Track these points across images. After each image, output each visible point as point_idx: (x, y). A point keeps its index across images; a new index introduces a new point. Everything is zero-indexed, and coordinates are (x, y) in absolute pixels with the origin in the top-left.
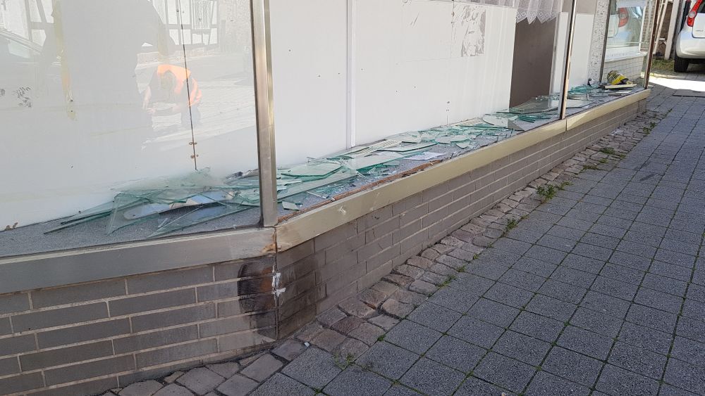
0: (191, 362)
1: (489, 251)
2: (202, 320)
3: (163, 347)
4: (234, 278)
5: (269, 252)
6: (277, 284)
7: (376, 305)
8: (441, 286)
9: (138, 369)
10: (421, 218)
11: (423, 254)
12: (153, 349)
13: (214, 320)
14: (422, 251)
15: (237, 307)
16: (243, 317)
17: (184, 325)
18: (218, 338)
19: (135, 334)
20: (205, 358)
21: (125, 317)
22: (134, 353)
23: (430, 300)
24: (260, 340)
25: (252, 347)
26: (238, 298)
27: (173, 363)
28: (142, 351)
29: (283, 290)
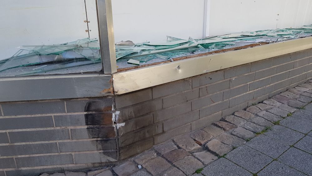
0: (55, 168)
1: (301, 111)
2: (60, 140)
3: (34, 155)
4: (82, 112)
5: (108, 94)
6: (117, 119)
7: (203, 143)
8: (258, 134)
9: (18, 167)
10: (248, 83)
11: (247, 110)
12: (27, 156)
13: (68, 141)
14: (248, 107)
15: (86, 133)
16: (91, 141)
17: (47, 142)
18: (73, 154)
19: (13, 144)
20: (65, 166)
21: (4, 131)
22: (14, 157)
23: (247, 144)
24: (105, 159)
25: (99, 163)
26: (86, 127)
27: (42, 167)
28: (19, 156)
29: (123, 124)
